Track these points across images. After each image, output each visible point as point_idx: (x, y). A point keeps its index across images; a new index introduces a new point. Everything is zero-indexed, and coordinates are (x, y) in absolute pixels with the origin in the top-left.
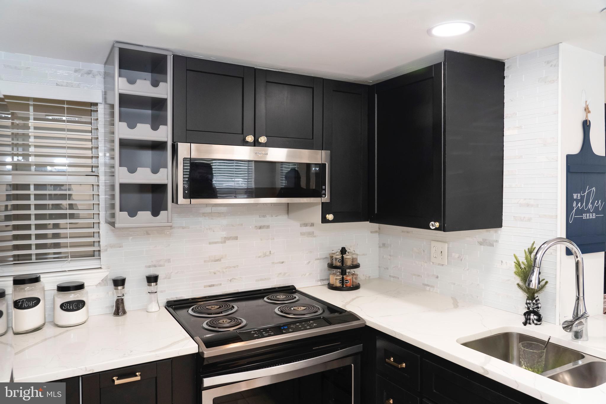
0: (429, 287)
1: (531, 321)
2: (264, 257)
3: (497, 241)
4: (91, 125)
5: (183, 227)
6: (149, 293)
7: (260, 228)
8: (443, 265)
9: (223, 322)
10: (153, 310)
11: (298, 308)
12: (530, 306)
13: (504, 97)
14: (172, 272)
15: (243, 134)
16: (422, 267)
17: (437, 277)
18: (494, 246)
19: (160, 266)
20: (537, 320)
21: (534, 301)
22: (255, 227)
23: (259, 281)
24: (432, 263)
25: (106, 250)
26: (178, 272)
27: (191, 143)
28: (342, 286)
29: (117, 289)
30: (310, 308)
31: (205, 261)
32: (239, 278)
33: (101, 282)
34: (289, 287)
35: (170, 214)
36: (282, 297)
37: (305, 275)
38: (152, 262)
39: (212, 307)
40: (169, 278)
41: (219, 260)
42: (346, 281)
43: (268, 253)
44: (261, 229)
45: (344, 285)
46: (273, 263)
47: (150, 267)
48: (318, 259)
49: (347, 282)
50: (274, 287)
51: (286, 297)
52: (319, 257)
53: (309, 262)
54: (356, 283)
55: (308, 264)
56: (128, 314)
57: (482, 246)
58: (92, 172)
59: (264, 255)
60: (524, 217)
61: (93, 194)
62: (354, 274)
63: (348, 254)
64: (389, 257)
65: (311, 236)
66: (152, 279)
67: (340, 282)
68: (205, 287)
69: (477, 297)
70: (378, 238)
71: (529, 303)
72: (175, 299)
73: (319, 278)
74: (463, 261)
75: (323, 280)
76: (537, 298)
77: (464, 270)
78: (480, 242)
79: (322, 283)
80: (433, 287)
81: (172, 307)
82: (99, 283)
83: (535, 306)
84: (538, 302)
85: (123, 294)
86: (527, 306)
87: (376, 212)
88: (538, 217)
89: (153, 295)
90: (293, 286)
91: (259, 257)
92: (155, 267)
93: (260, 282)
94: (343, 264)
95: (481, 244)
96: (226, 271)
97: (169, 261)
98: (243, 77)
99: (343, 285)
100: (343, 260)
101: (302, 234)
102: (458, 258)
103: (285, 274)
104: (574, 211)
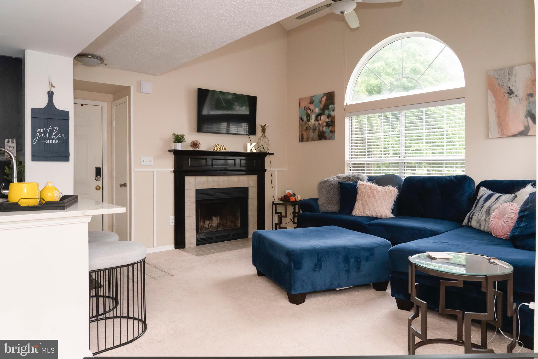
104: (37, 138)
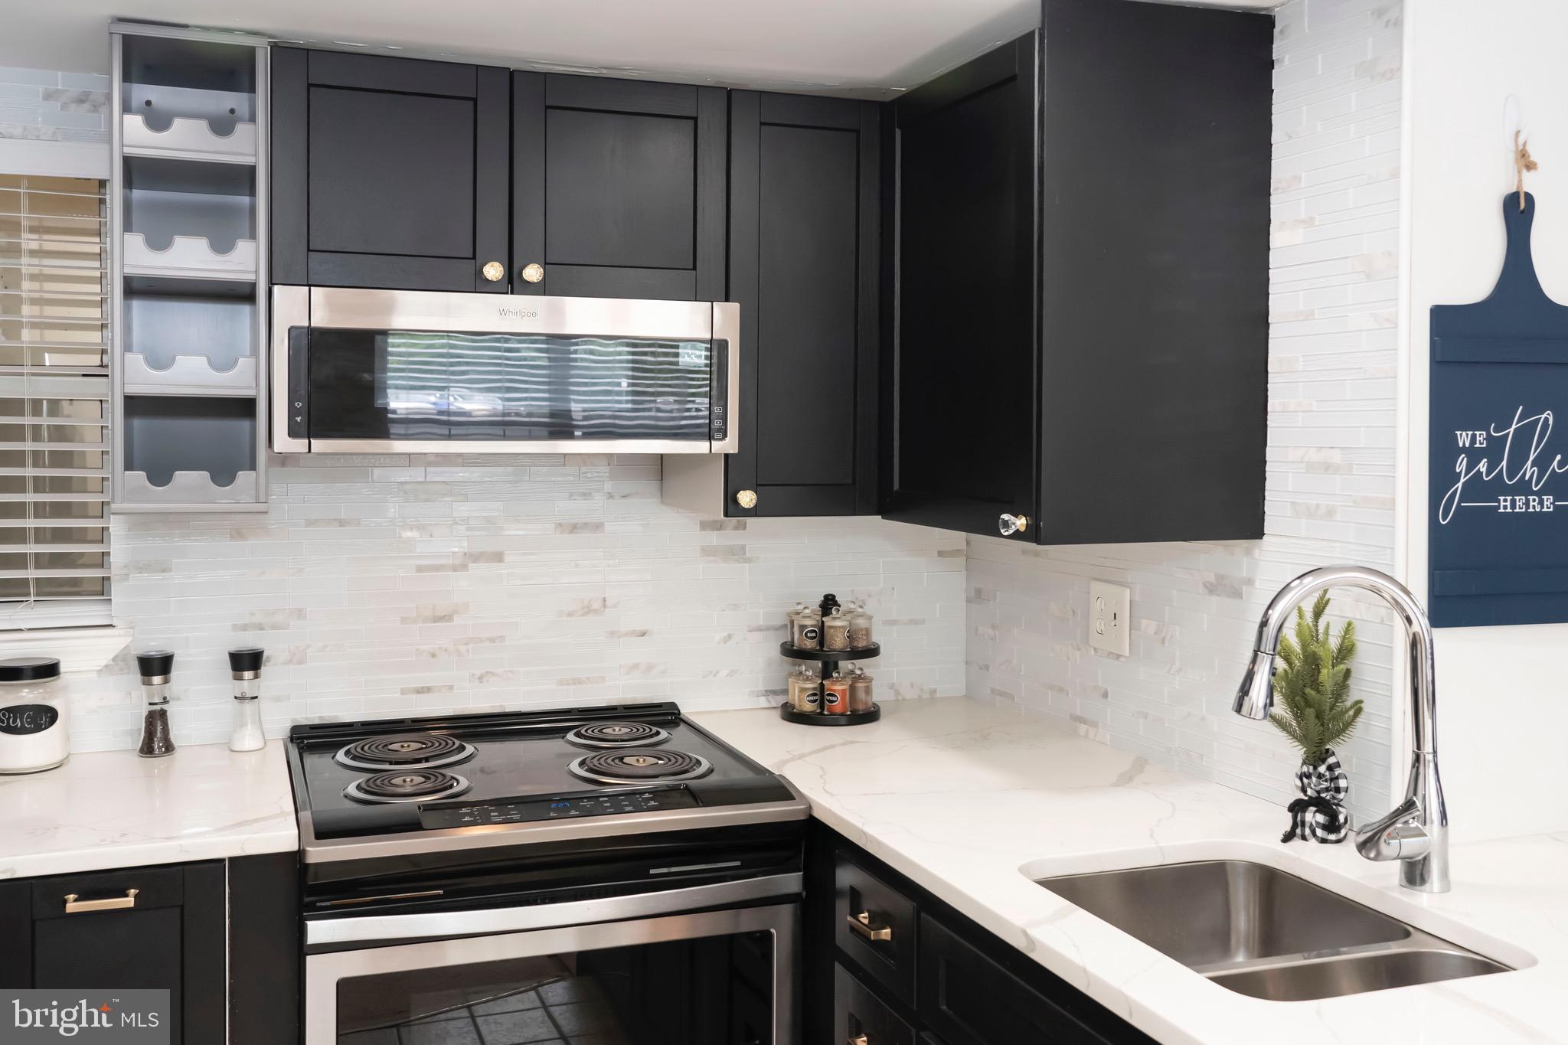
0: (1086, 726)
1: (1307, 831)
2: (583, 615)
3: (1250, 582)
4: (97, 240)
5: (341, 522)
6: (236, 698)
7: (574, 528)
8: (1118, 656)
9: (404, 781)
10: (247, 747)
11: (638, 760)
12: (1309, 784)
13: (1271, 126)
14: (309, 646)
15: (474, 258)
16: (1070, 662)
17: (1105, 695)
18: (1242, 598)
19: (275, 627)
20: (1325, 827)
21: (1322, 769)
22: (556, 527)
23: (568, 684)
24: (1093, 650)
25: (125, 578)
26: (326, 647)
27: (310, 286)
28: (819, 711)
29: (150, 684)
30: (673, 760)
31: (404, 620)
32: (506, 672)
33: (111, 663)
34: (659, 706)
35: (262, 481)
36: (620, 730)
37: (715, 675)
38: (253, 614)
39: (402, 747)
40: (301, 662)
41: (447, 618)
42: (829, 695)
43: (596, 605)
44: (577, 533)
45: (826, 708)
46: (612, 634)
47: (244, 628)
48: (759, 629)
49: (831, 698)
50: (614, 703)
51: (632, 730)
52: (762, 623)
53: (730, 637)
54: (866, 704)
55: (725, 642)
56: (178, 754)
57: (1214, 598)
58: (101, 366)
59: (586, 610)
60: (1318, 506)
61: (102, 426)
62: (860, 676)
63: (838, 616)
64: (991, 632)
65: (736, 557)
66: (247, 662)
67: (811, 698)
68: (403, 692)
69: (1201, 756)
70: (965, 573)
71: (1307, 774)
72: (317, 722)
73: (761, 688)
74: (1166, 642)
75: (774, 693)
76: (1331, 760)
77: (1169, 672)
78: (1208, 585)
79: (772, 700)
80: (1095, 725)
81: (303, 742)
82: (106, 666)
83: (1325, 785)
84: (1337, 772)
85: (165, 698)
86: (1300, 784)
87: (896, 487)
88: (1351, 504)
89: (248, 706)
90: (673, 705)
91: (570, 614)
92: (262, 629)
93: (572, 687)
94: (821, 643)
95: (1211, 589)
96: (468, 651)
97: (300, 614)
98: (475, 97)
99: (822, 707)
100: (821, 634)
101: (707, 552)
102: (1155, 634)
103: (650, 668)
104: (1460, 485)
